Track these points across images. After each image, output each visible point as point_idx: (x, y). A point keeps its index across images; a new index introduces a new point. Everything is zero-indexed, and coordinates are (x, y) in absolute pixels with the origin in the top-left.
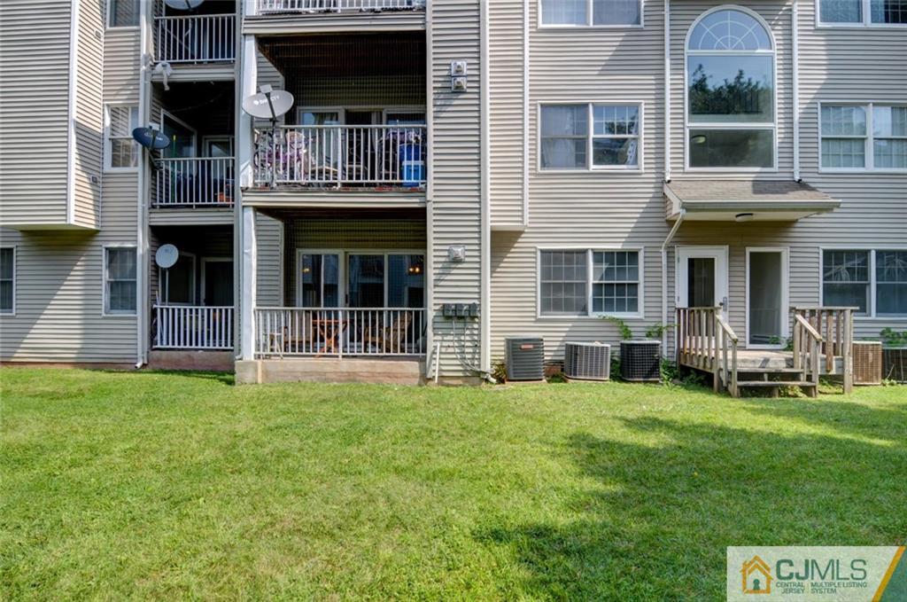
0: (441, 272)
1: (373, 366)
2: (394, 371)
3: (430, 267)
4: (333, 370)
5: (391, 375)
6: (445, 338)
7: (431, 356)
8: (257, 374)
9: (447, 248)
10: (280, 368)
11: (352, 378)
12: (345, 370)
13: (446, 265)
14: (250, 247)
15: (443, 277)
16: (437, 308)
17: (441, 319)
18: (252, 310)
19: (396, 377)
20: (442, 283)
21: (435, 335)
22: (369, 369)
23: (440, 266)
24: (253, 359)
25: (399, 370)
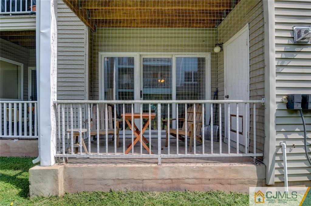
0: (284, 56)
1: (201, 170)
2: (226, 177)
3: (273, 50)
4: (151, 176)
5: (223, 181)
6: (289, 137)
7: (274, 158)
8: (57, 185)
9: (290, 28)
10: (86, 175)
11: (175, 185)
12: (167, 177)
13: (289, 48)
14: (49, 27)
15: (286, 63)
16: (279, 100)
17: (285, 114)
18: (52, 104)
19: (230, 184)
20: (285, 70)
21: (278, 132)
22: (196, 175)
23: (282, 49)
24: (53, 162)
25: (233, 175)
